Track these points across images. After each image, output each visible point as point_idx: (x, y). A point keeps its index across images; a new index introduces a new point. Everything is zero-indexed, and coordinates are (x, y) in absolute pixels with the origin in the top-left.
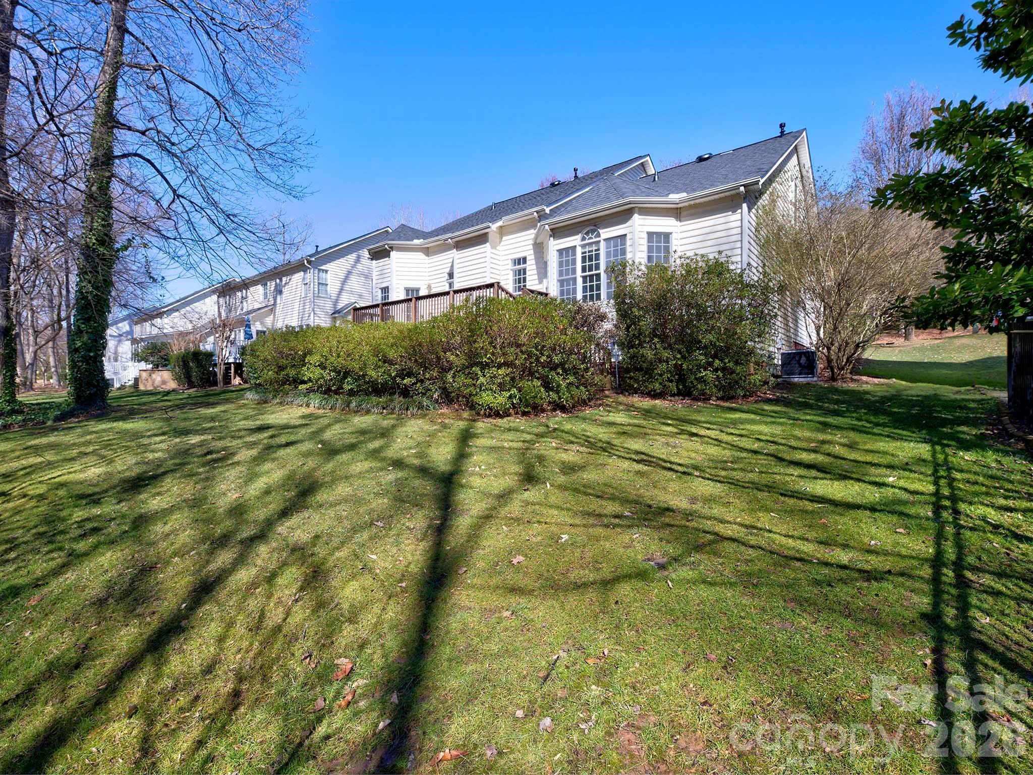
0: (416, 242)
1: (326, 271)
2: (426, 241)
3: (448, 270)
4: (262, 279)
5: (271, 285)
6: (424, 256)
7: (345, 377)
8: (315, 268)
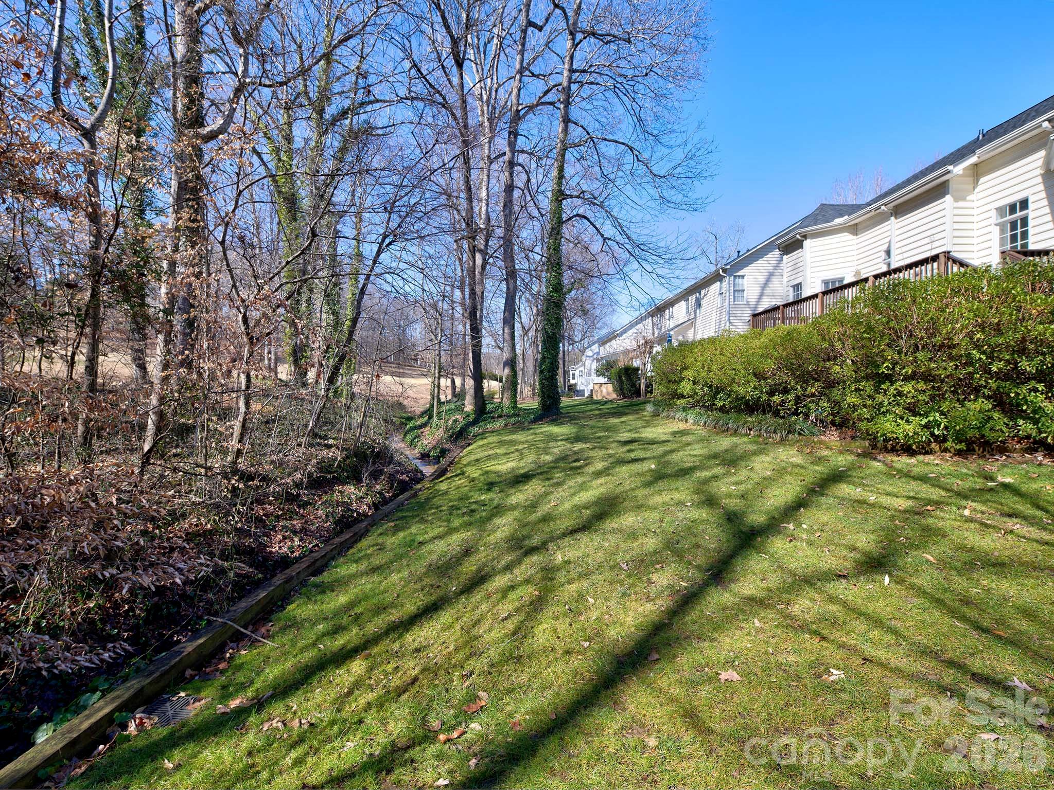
0: (838, 221)
1: (743, 277)
2: (852, 216)
3: (885, 247)
4: (684, 296)
5: (692, 299)
6: (851, 237)
7: (717, 393)
8: (730, 275)
